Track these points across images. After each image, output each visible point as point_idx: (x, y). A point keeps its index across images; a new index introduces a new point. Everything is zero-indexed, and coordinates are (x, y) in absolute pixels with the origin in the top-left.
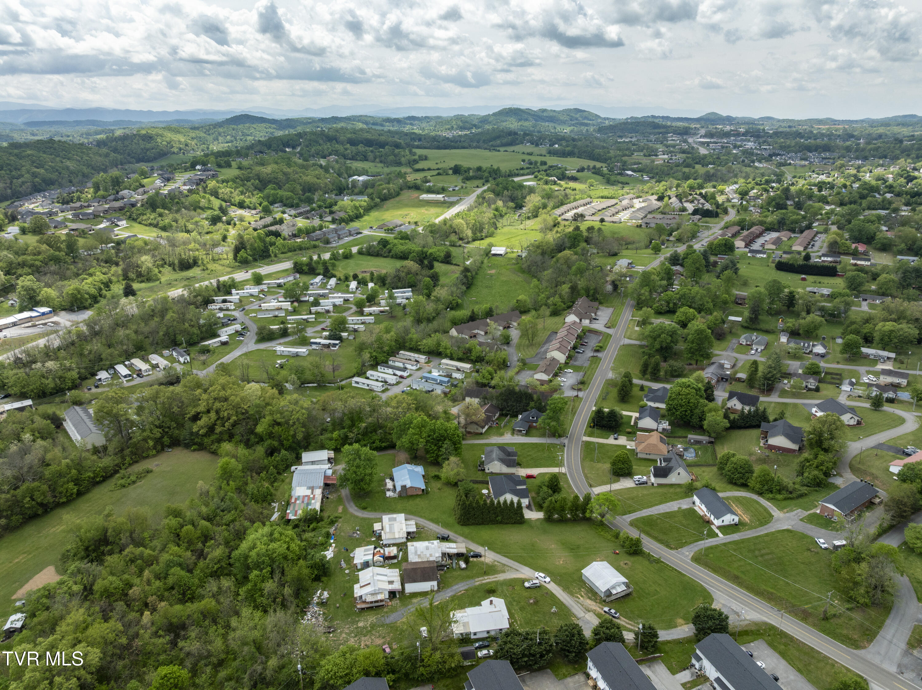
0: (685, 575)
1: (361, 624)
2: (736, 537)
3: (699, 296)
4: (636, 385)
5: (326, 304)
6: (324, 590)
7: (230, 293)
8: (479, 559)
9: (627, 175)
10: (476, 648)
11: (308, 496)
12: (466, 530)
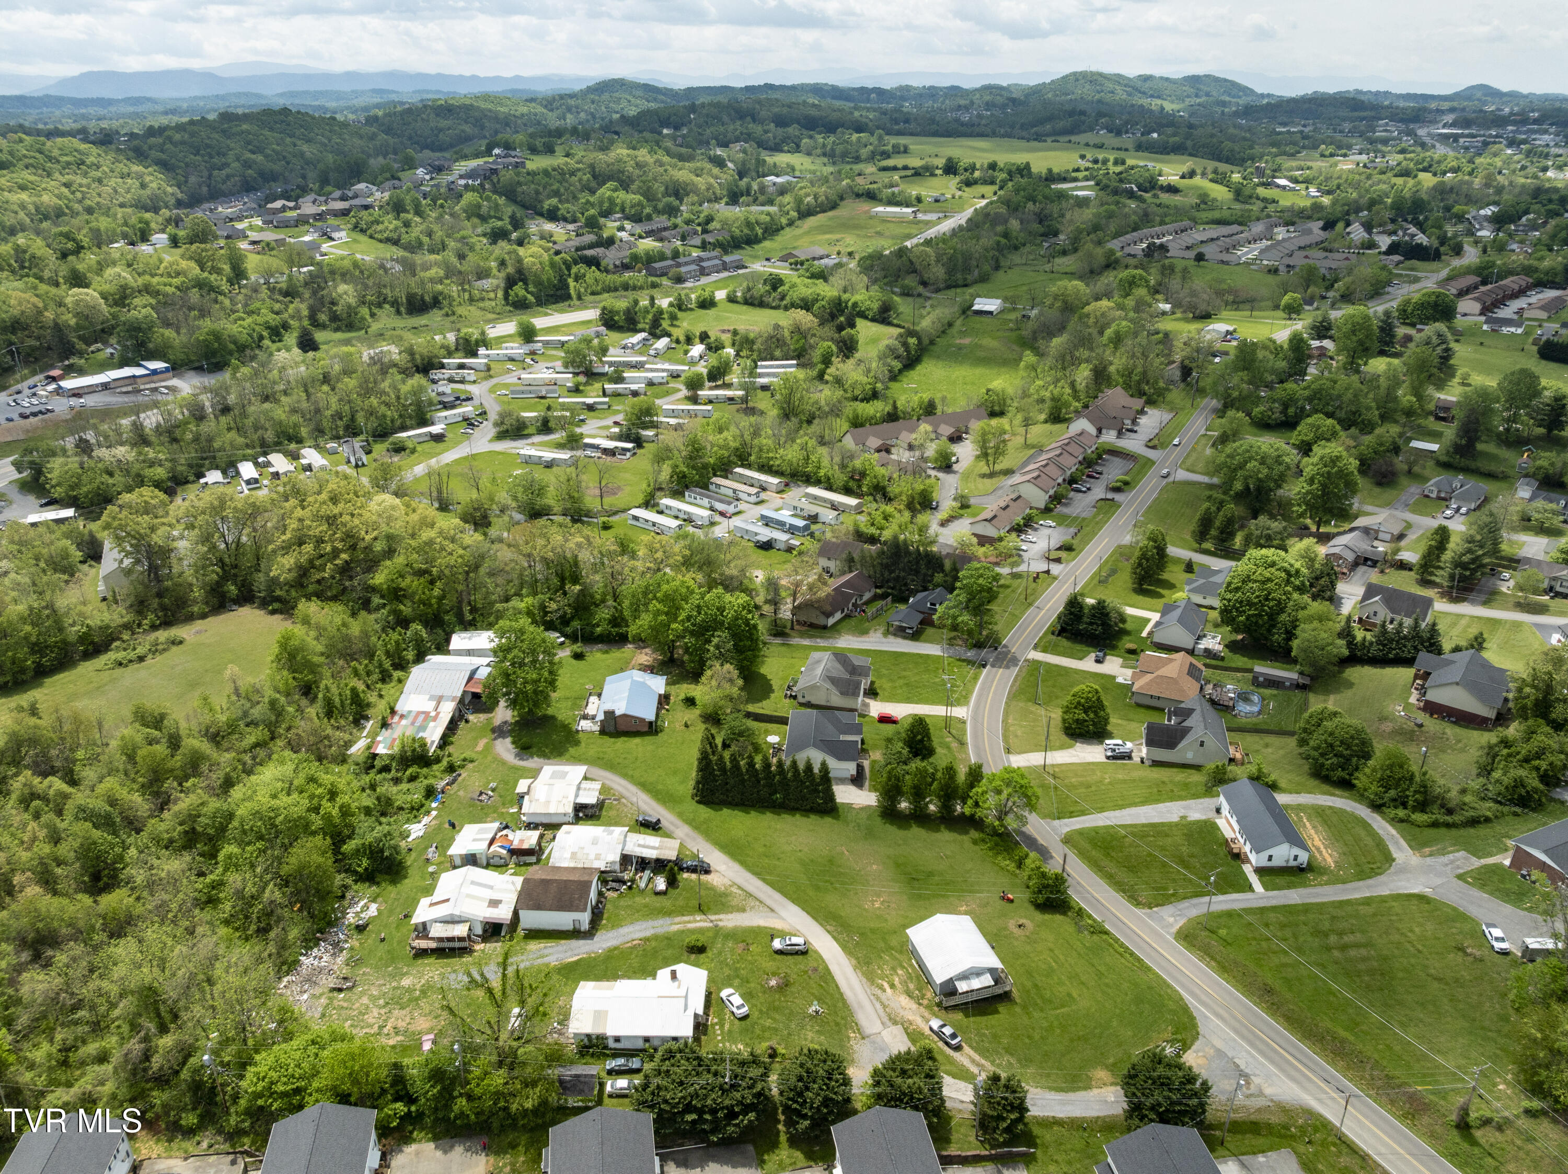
0: (1149, 969)
1: (406, 982)
2: (1294, 896)
3: (1349, 395)
4: (1177, 561)
5: (635, 380)
6: (374, 900)
7: (474, 354)
8: (704, 877)
9: (1278, 186)
10: (610, 1072)
11: (427, 714)
12: (704, 812)
